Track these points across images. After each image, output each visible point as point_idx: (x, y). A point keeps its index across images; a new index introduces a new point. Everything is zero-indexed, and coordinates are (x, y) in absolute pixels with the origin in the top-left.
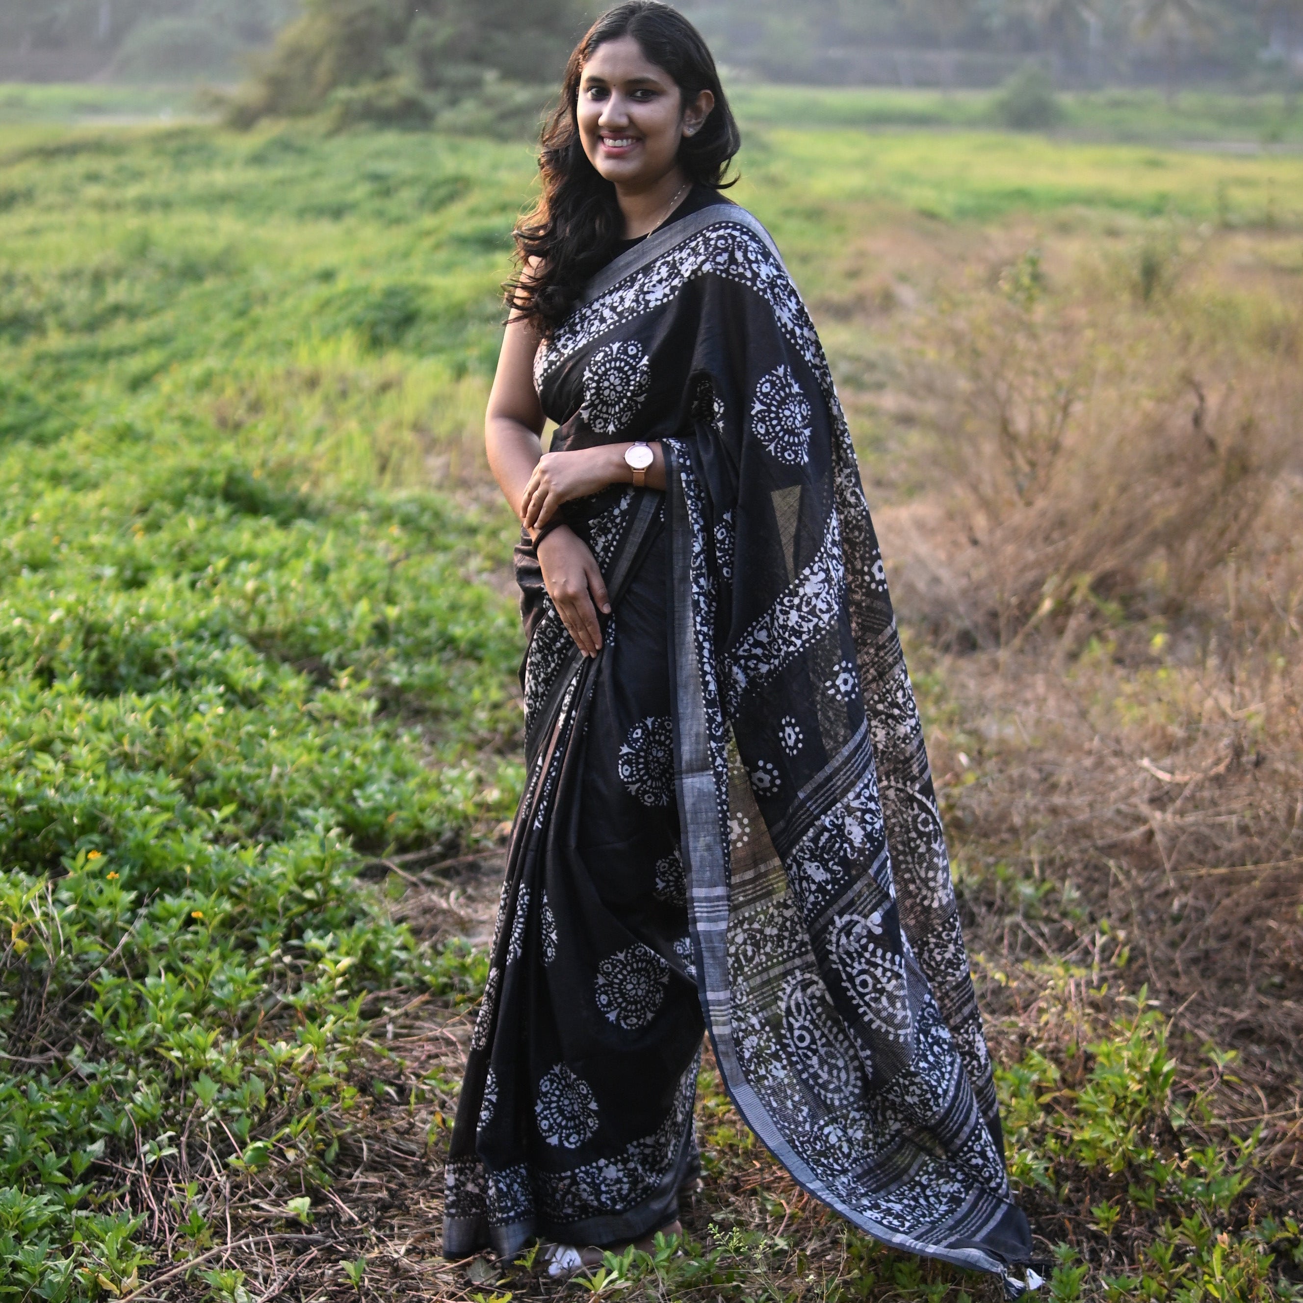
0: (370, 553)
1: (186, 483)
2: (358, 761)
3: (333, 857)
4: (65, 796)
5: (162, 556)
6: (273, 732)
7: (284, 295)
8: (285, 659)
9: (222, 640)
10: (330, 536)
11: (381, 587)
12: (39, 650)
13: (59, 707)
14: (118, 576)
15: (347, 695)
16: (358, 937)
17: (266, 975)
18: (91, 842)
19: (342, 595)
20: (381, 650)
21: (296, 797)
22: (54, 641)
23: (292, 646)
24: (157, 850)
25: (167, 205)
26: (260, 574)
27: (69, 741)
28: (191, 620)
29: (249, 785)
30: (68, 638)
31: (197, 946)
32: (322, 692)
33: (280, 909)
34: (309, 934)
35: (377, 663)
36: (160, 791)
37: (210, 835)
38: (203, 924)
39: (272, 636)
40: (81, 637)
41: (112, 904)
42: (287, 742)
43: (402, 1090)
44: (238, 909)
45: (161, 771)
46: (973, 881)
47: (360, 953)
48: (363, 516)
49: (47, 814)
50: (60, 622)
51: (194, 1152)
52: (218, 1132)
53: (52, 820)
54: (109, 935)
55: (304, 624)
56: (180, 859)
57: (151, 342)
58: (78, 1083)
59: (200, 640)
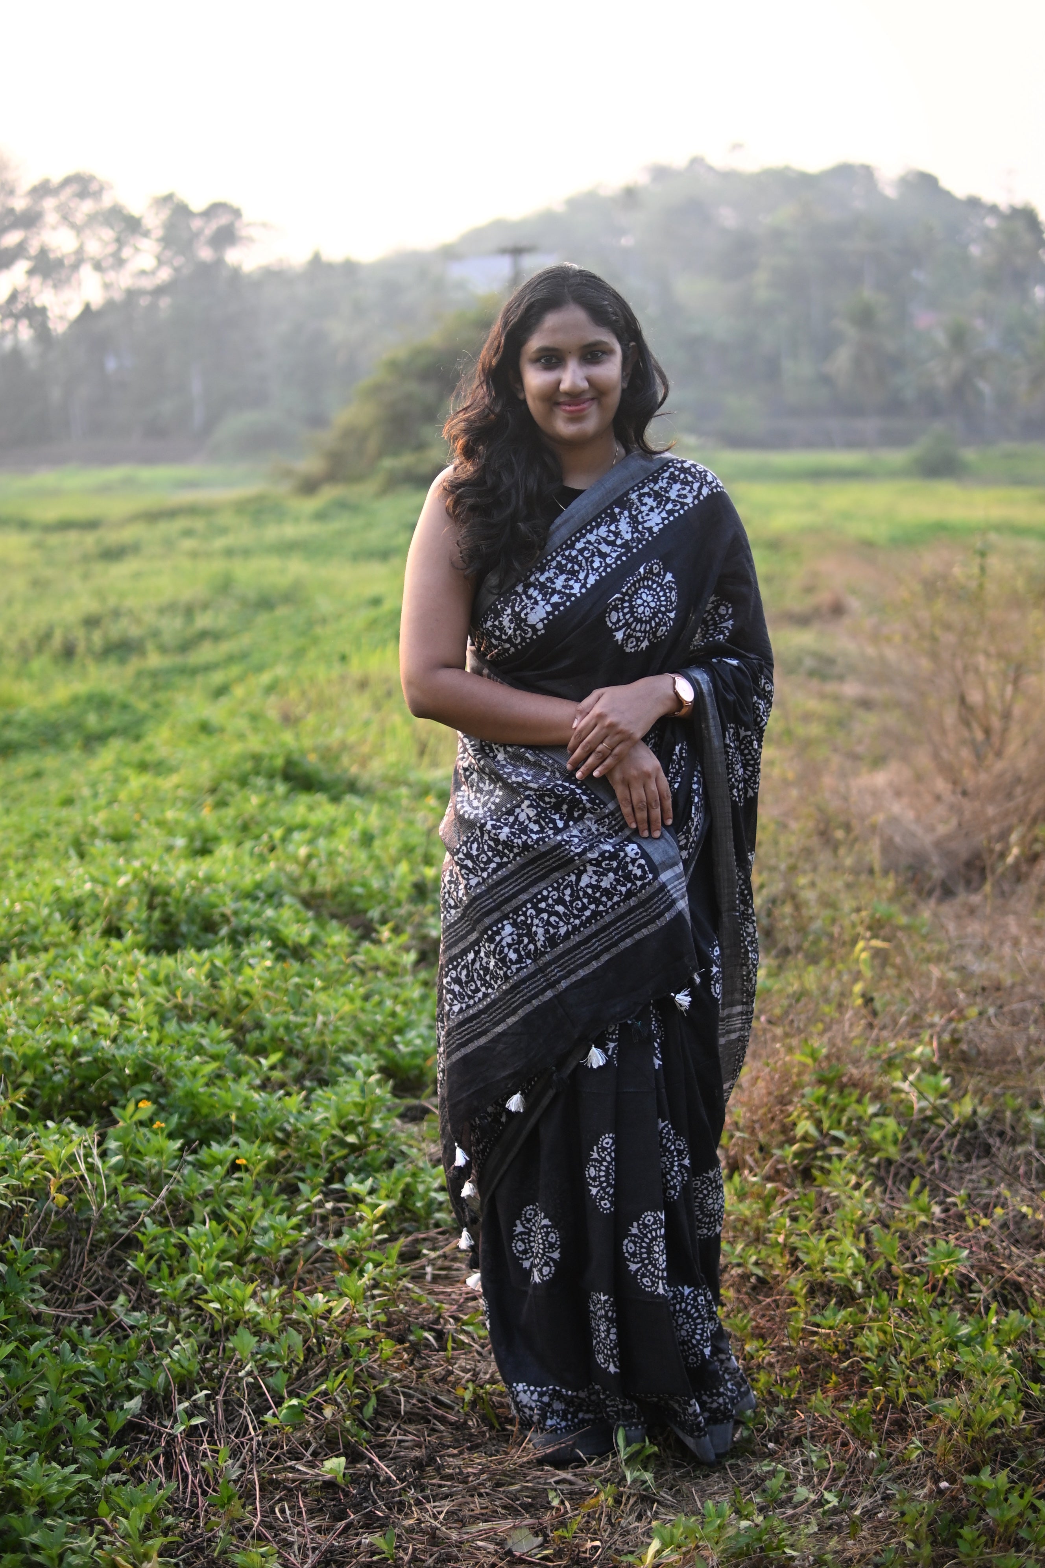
0: (411, 823)
1: (249, 766)
2: (399, 1009)
3: (373, 1102)
4: (119, 1048)
5: (228, 828)
6: (318, 983)
7: (339, 617)
8: (333, 916)
9: (275, 901)
10: (375, 808)
11: (419, 853)
12: (108, 910)
13: (120, 963)
14: (187, 847)
15: (389, 948)
16: (398, 1180)
17: (309, 1220)
18: (143, 1091)
19: (385, 860)
20: (420, 907)
21: (340, 1043)
22: (121, 904)
23: (340, 904)
24: (205, 1098)
25: (246, 553)
26: (311, 842)
27: (126, 994)
28: (247, 881)
29: (296, 1033)
30: (134, 900)
31: (241, 1193)
32: (366, 945)
33: (322, 1153)
34: (350, 1177)
35: (416, 919)
36: (212, 1040)
37: (258, 1082)
38: (247, 1170)
39: (322, 895)
40: (146, 899)
41: (159, 1152)
42: (331, 991)
43: (440, 1336)
44: (283, 1153)
45: (213, 1022)
46: (982, 1111)
47: (399, 1195)
48: (404, 791)
49: (103, 1065)
50: (127, 885)
51: (231, 1409)
52: (254, 1387)
53: (108, 1070)
54: (155, 1183)
55: (351, 885)
56: (227, 1107)
57: (231, 659)
58: (121, 1334)
59: (255, 899)
